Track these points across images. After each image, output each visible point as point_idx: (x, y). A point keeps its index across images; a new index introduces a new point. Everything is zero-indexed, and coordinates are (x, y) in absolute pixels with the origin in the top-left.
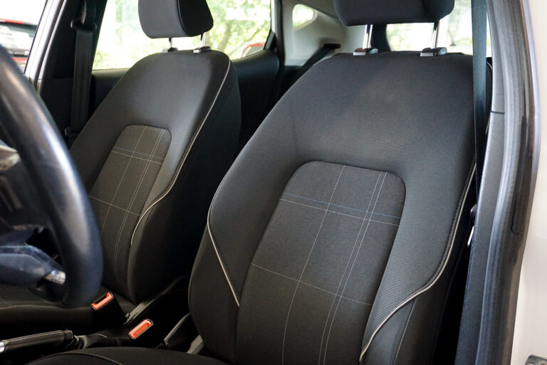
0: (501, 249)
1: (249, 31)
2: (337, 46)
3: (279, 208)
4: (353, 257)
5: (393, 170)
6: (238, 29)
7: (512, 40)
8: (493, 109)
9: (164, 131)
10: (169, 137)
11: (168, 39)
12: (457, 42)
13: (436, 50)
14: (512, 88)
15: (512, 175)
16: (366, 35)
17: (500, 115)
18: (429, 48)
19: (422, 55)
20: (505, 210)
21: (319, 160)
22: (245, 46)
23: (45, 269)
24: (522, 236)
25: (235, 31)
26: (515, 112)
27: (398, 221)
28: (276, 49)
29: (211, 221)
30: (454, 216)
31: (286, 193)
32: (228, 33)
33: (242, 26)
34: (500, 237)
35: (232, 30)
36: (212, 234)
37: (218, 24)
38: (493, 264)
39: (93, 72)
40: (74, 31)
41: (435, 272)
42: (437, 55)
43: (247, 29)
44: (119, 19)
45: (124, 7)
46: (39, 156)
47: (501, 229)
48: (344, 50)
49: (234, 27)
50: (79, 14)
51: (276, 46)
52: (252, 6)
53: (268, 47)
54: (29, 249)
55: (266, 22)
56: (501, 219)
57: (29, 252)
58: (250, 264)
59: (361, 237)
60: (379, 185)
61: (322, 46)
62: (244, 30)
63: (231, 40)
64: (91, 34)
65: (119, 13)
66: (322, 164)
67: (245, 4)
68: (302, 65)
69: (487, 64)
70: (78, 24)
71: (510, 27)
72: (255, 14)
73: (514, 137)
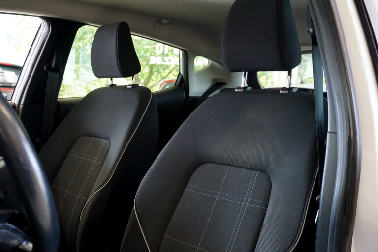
0: (338, 227)
1: (165, 71)
2: (224, 84)
3: (184, 196)
4: (236, 230)
5: (262, 170)
6: (158, 70)
7: (340, 85)
8: (329, 130)
9: (105, 141)
10: (109, 144)
11: (110, 79)
12: (305, 80)
13: (290, 89)
14: (341, 116)
15: (343, 175)
16: (243, 78)
17: (334, 134)
18: (286, 88)
19: (280, 92)
20: (340, 199)
21: (212, 162)
22: (162, 82)
23: (19, 241)
24: (352, 217)
25: (155, 71)
26: (343, 132)
27: (267, 206)
28: (183, 85)
29: (137, 204)
30: (305, 202)
31: (189, 185)
32: (151, 73)
33: (160, 68)
34: (337, 219)
35: (154, 70)
36: (137, 213)
37: (144, 67)
38: (333, 238)
39: (58, 100)
40: (46, 73)
41: (293, 242)
42: (291, 92)
43: (164, 70)
44: (77, 62)
45: (81, 55)
46: (19, 162)
47: (337, 213)
48: (229, 87)
49: (155, 69)
50: (50, 61)
51: (183, 83)
52: (167, 55)
53: (177, 84)
54: (8, 226)
55: (176, 66)
56: (337, 205)
57: (7, 228)
58: (163, 235)
59: (241, 217)
60: (253, 180)
61: (214, 83)
62: (162, 71)
63: (153, 77)
64: (58, 74)
65: (77, 58)
66: (214, 165)
67: (162, 54)
68: (201, 96)
69: (324, 99)
70: (49, 68)
71: (338, 76)
72: (169, 61)
73: (343, 150)
